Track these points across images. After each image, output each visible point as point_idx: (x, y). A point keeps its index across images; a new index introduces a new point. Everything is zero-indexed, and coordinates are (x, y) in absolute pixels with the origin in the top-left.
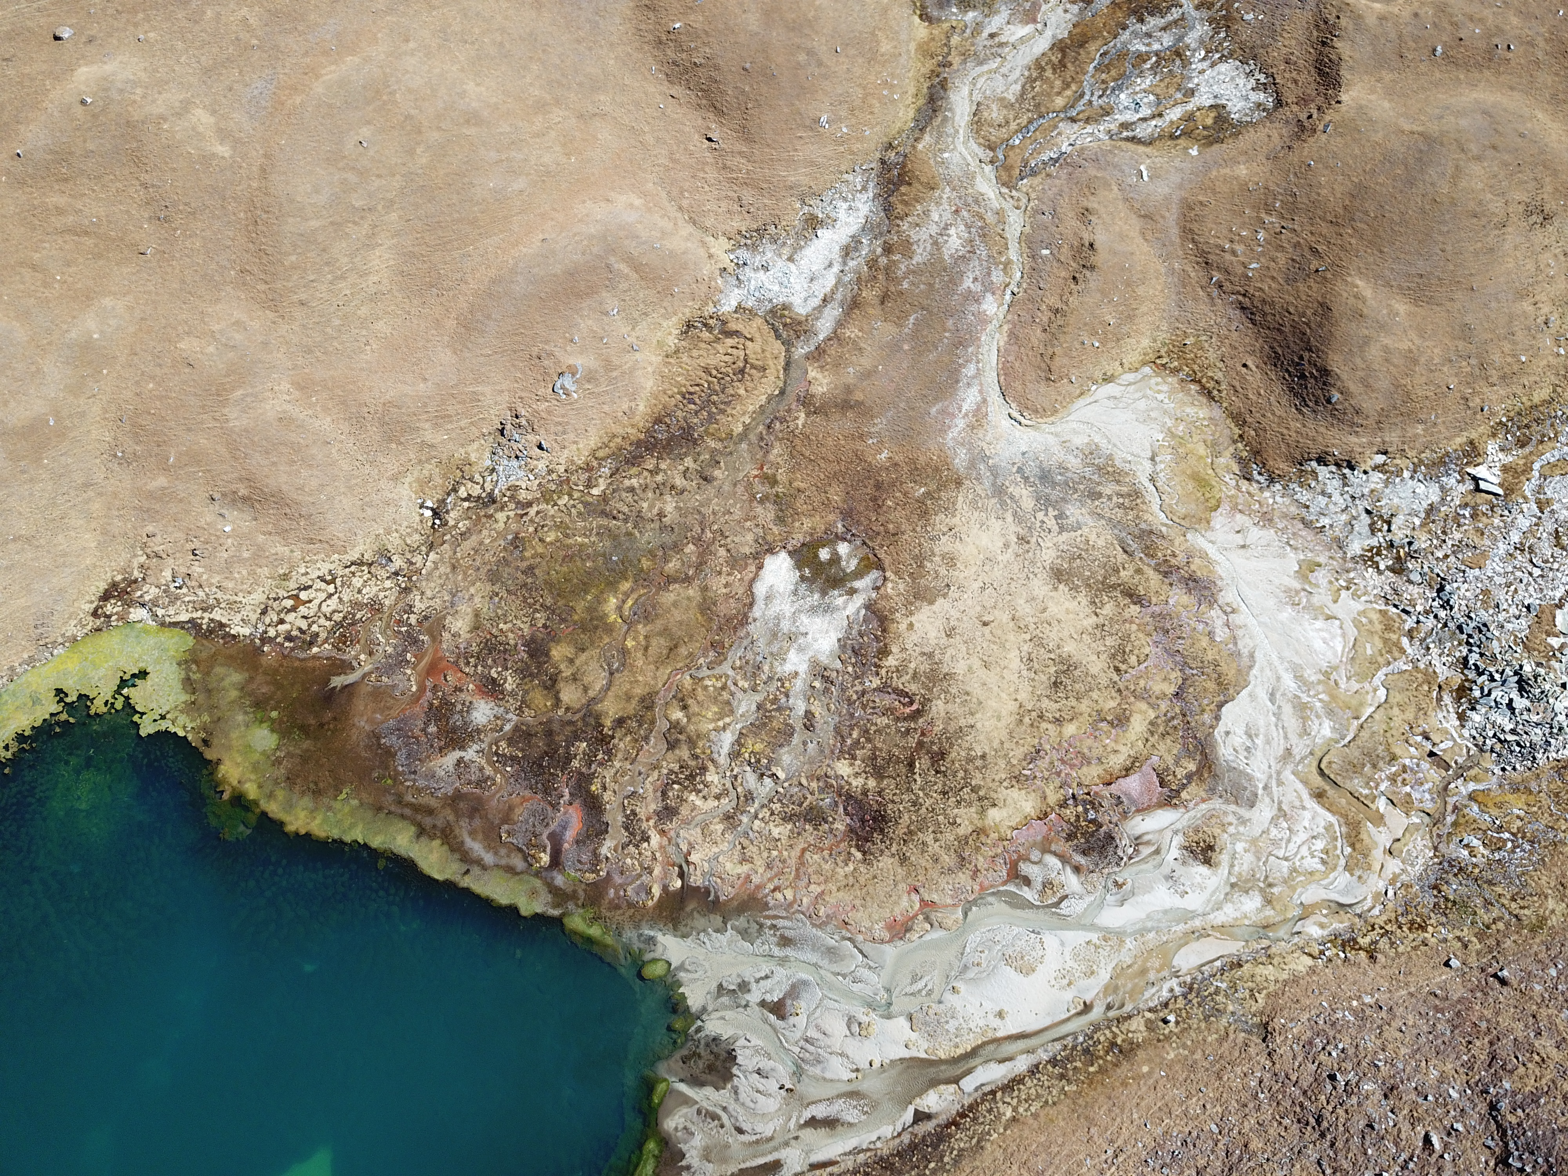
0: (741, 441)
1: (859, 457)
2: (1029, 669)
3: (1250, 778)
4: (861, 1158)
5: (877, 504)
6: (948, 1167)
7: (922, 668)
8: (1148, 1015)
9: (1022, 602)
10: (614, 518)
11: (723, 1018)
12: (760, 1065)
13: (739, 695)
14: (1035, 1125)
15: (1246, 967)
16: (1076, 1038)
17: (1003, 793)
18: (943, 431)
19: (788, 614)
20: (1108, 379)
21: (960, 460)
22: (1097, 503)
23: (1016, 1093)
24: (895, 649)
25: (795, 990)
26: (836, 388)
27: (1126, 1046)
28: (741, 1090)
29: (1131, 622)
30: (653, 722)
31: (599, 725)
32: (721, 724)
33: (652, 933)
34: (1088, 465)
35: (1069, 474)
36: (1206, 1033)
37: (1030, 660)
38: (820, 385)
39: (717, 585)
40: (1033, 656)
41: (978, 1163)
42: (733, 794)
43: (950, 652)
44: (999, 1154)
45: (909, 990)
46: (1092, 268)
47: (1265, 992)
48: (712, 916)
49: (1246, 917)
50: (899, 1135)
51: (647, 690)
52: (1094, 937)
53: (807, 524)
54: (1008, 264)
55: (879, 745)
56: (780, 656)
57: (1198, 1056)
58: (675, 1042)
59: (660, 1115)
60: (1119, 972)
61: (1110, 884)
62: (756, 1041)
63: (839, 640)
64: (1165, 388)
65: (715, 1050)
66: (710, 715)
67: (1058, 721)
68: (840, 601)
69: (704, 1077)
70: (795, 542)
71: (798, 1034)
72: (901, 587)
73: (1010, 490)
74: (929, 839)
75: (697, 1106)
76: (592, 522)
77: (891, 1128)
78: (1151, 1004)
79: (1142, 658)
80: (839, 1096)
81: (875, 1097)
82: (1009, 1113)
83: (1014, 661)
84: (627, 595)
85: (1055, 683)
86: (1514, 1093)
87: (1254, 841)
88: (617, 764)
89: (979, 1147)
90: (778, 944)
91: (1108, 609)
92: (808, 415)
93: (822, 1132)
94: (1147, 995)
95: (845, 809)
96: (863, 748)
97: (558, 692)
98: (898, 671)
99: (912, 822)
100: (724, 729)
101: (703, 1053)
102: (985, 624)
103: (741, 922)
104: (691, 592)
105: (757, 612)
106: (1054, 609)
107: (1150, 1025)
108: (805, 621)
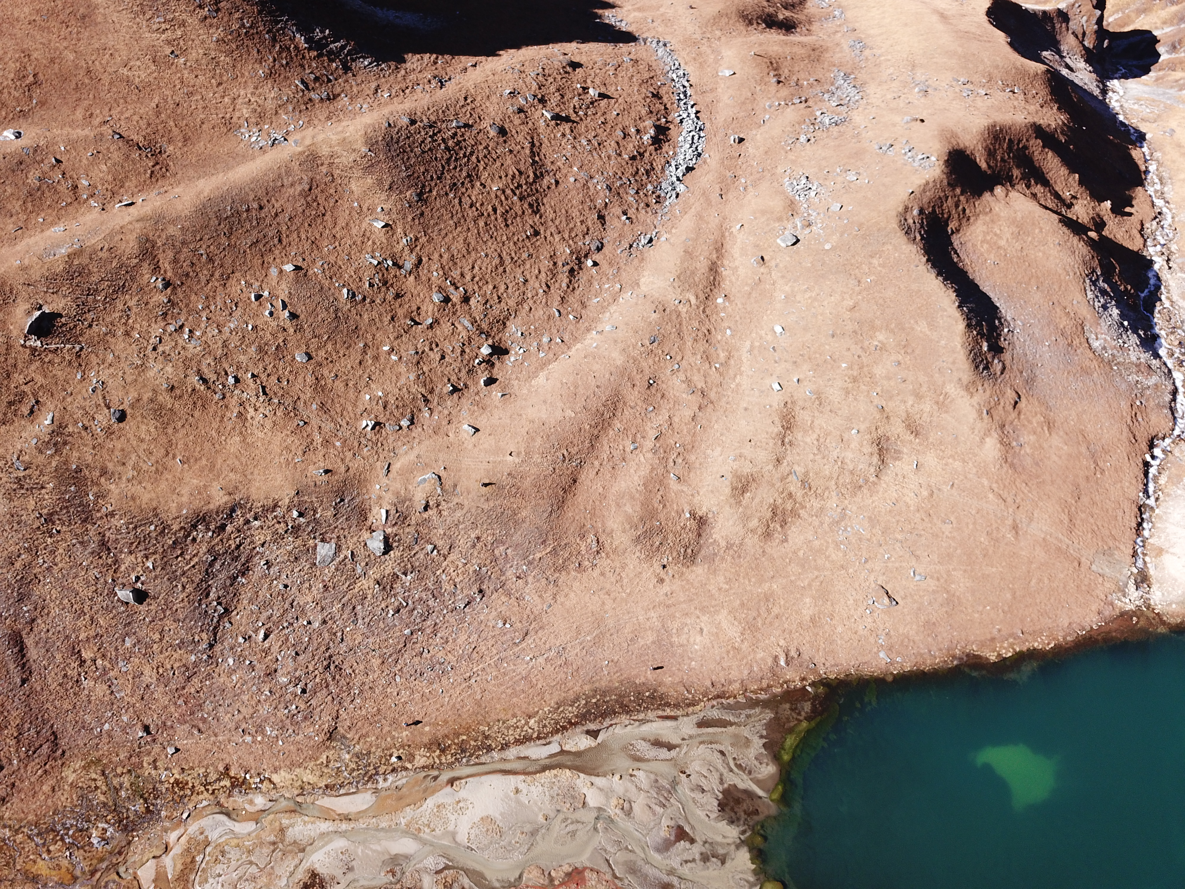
4: (641, 716)
6: (584, 697)
8: (409, 766)
11: (724, 837)
12: (701, 795)
14: (516, 711)
15: (322, 785)
16: (467, 761)
23: (523, 734)
25: (665, 846)
27: (434, 748)
28: (717, 782)
36: (374, 743)
41: (563, 695)
44: (547, 697)
45: (580, 826)
47: (318, 762)
49: (305, 822)
50: (611, 725)
52: (426, 834)
57: (386, 729)
58: (762, 827)
59: (778, 776)
60: (418, 802)
61: (398, 875)
62: (702, 814)
65: (733, 814)
69: (744, 796)
71: (669, 811)
75: (751, 777)
77: (616, 731)
78: (404, 773)
80: (648, 760)
81: (623, 754)
82: (532, 722)
89: (559, 705)
93: (664, 739)
94: (404, 781)
101: (742, 814)
107: (411, 758)
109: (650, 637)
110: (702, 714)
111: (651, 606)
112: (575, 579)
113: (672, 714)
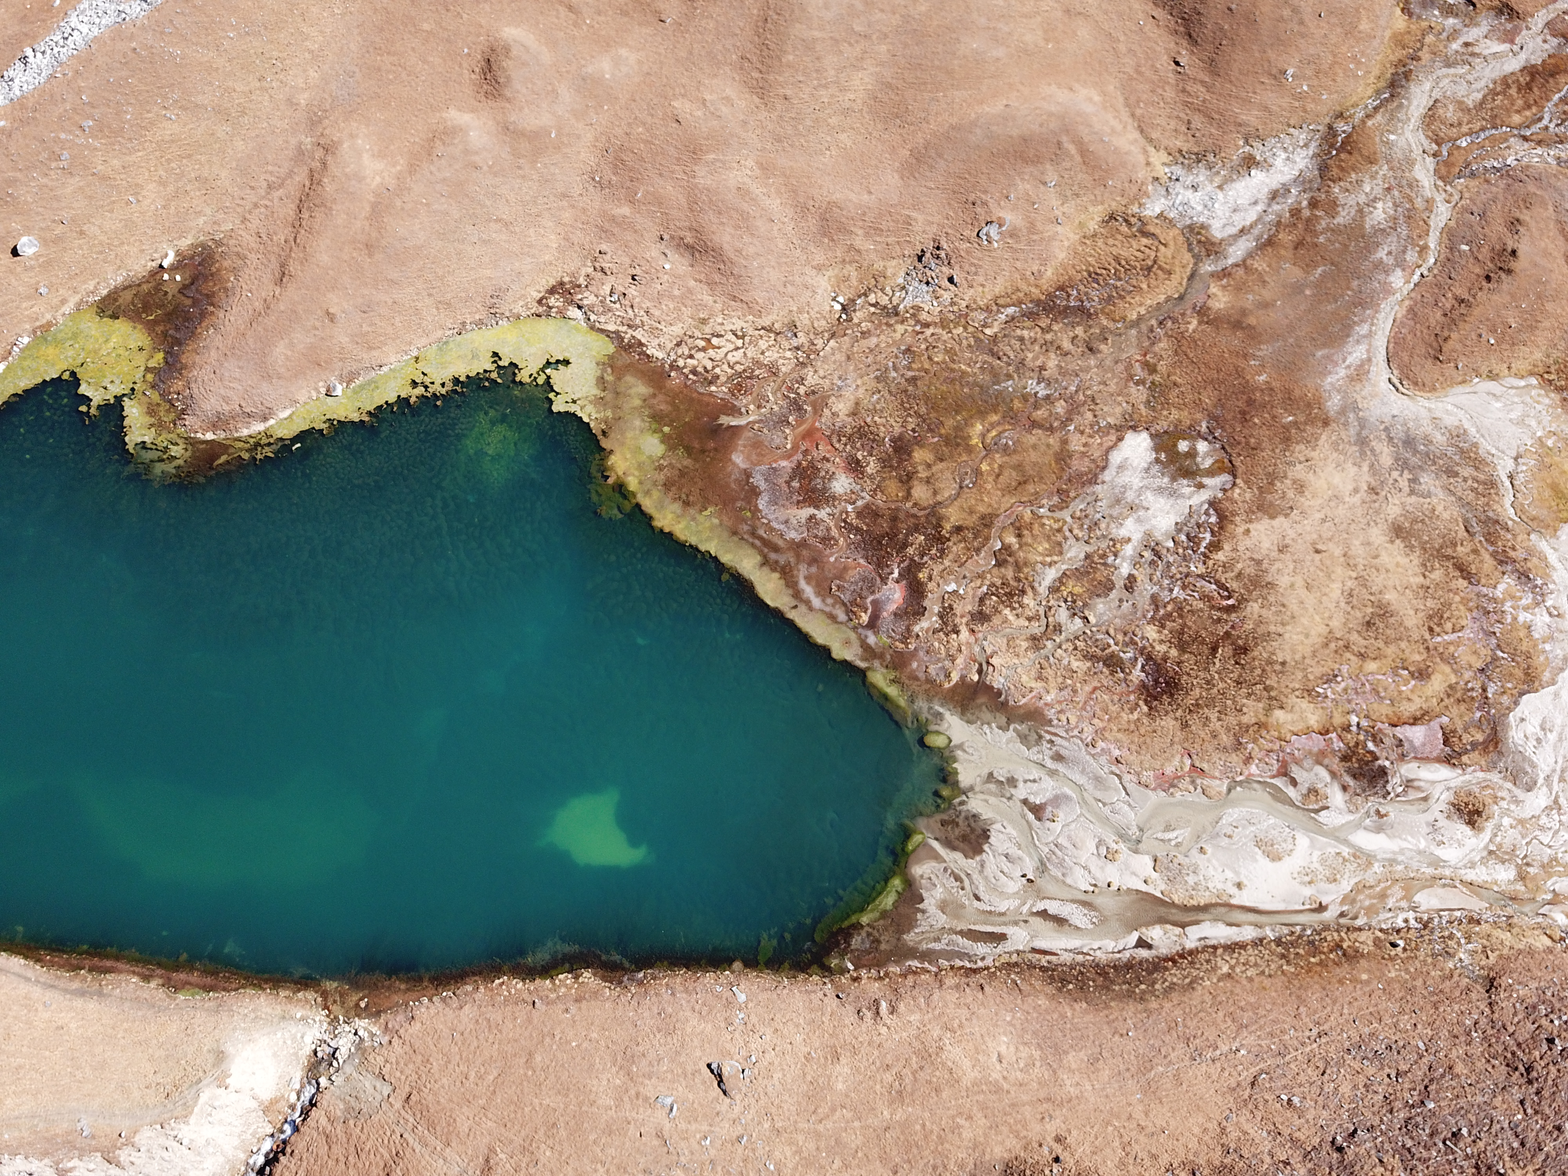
0: (1132, 327)
1: (1239, 373)
2: (1348, 603)
3: (1534, 766)
4: (1080, 958)
5: (1244, 417)
6: (1157, 993)
7: (1248, 571)
8: (1379, 934)
9: (1357, 543)
10: (999, 358)
11: (986, 801)
12: (1010, 851)
13: (1071, 541)
14: (1248, 986)
15: (1484, 926)
16: (1304, 930)
17: (1292, 700)
18: (1325, 373)
19: (1135, 487)
20: (1492, 376)
21: (1334, 403)
22: (1452, 480)
23: (1236, 955)
24: (1227, 547)
26: (1233, 307)
27: (1350, 951)
28: (987, 864)
29: (1456, 594)
30: (987, 539)
31: (938, 526)
32: (1048, 559)
33: (941, 710)
34: (1452, 445)
35: (1432, 448)
36: (1431, 967)
37: (1351, 595)
38: (1219, 301)
39: (1076, 443)
40: (1355, 593)
41: (1185, 999)
42: (1044, 621)
43: (1278, 565)
44: (1208, 999)
45: (1160, 835)
46: (1509, 272)
47: (1498, 952)
48: (998, 715)
49: (1496, 883)
50: (1119, 952)
51: (990, 510)
52: (1346, 851)
53: (1175, 414)
54: (1424, 249)
55: (1190, 624)
56: (1118, 520)
57: (1419, 983)
58: (938, 806)
59: (910, 861)
60: (1360, 888)
61: (1372, 811)
62: (1010, 830)
63: (1177, 524)
64: (1547, 401)
65: (973, 824)
66: (1040, 549)
67: (1362, 656)
68: (1187, 490)
69: (957, 843)
70: (1158, 427)
71: (1051, 839)
72: (1248, 496)
73: (1373, 444)
74: (1214, 716)
75: (945, 865)
76: (977, 356)
77: (1113, 944)
78: (1384, 926)
79: (1458, 627)
80: (1073, 901)
81: (1106, 913)
82: (1225, 969)
83: (1335, 591)
84: (993, 426)
85: (1368, 623)
87: (1522, 822)
88: (947, 563)
89: (1191, 986)
90: (1052, 758)
91: (1437, 575)
92: (1200, 323)
93: (1050, 924)
94: (1381, 917)
95: (1143, 666)
96: (1174, 621)
97: (910, 488)
98: (1224, 566)
99: (1201, 697)
100: (1050, 565)
101: (961, 823)
102: (1318, 551)
103: (1022, 728)
104: (1051, 441)
105: (1107, 476)
106: (1385, 559)
107: (1377, 942)
108: (1149, 497)
109: (1073, 1059)
110: (998, 951)
111: (1075, 1102)
112: (1196, 1154)
113: (1037, 956)
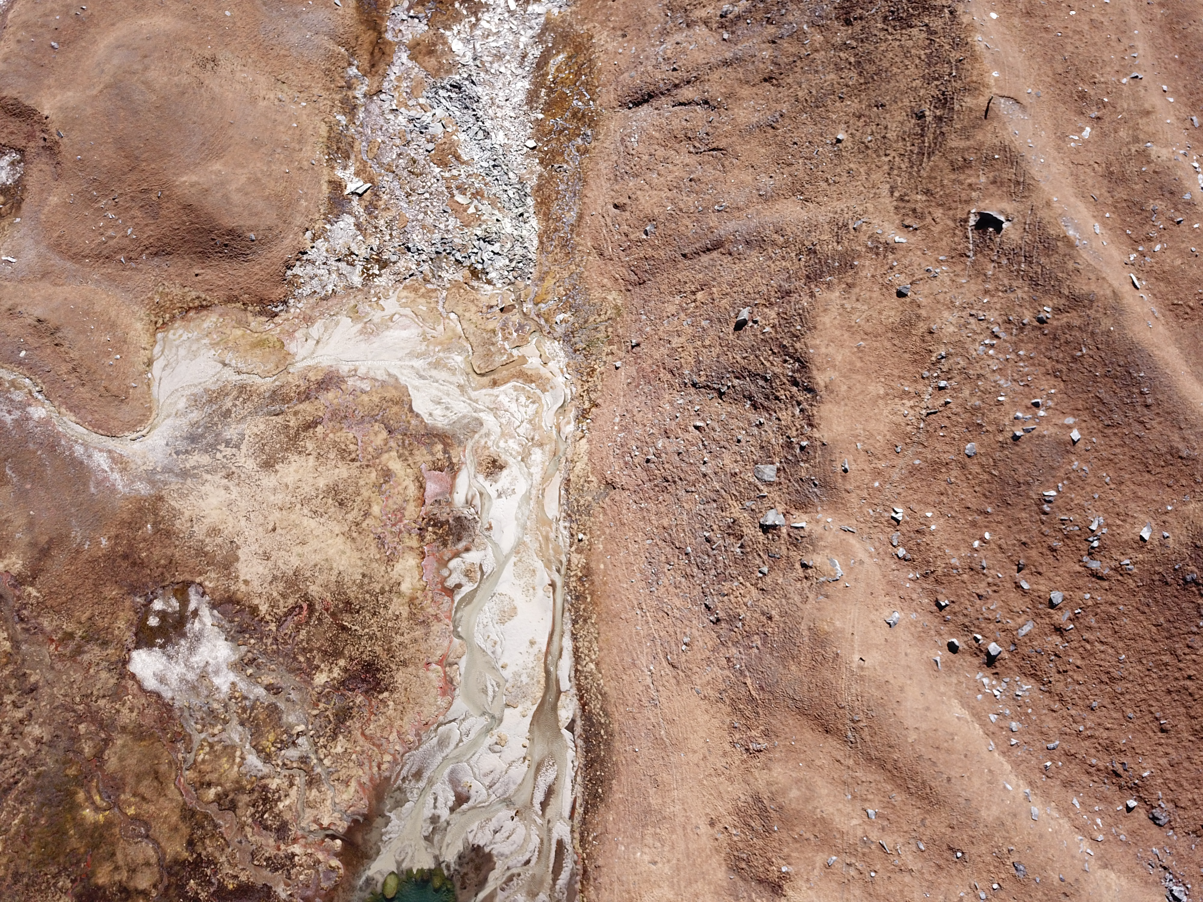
0: (18, 648)
1: (93, 561)
2: (322, 516)
4: (579, 779)
5: (138, 564)
6: (607, 722)
7: (281, 588)
8: (573, 549)
9: (272, 498)
10: (16, 783)
11: (448, 845)
12: (492, 829)
13: (224, 736)
14: (606, 651)
15: (571, 477)
16: (567, 601)
17: (394, 575)
18: (113, 490)
20: (149, 363)
21: (143, 489)
22: (233, 415)
23: (583, 656)
24: (256, 601)
26: (25, 553)
27: (584, 572)
29: (327, 435)
30: (206, 816)
31: (183, 864)
32: (238, 760)
34: (202, 408)
35: (202, 423)
36: (597, 520)
37: (315, 512)
38: (14, 564)
39: (126, 717)
40: (314, 509)
41: (613, 701)
42: (295, 772)
43: (280, 563)
44: (613, 684)
46: (57, 329)
47: (589, 474)
48: (374, 825)
50: (576, 746)
51: (177, 811)
52: (513, 559)
53: (121, 624)
54: (13, 384)
55: (318, 645)
56: (213, 690)
57: (607, 531)
61: (486, 533)
62: (475, 826)
63: (226, 639)
66: (226, 766)
67: (366, 515)
68: (197, 625)
70: (130, 640)
72: (213, 575)
73: (188, 466)
74: (399, 639)
76: (8, 805)
77: (570, 751)
78: (568, 544)
79: (354, 441)
80: (535, 779)
82: (592, 666)
83: (311, 524)
84: (89, 798)
85: (340, 504)
86: (692, 371)
87: (503, 435)
88: (223, 859)
89: (604, 695)
91: (310, 445)
92: (32, 584)
93: (552, 801)
94: (562, 544)
95: (349, 690)
96: (314, 657)
97: (136, 890)
98: (273, 607)
99: (382, 646)
100: (243, 758)
102: (274, 530)
103: (389, 803)
104: (119, 742)
105: (167, 694)
106: (290, 480)
107: (579, 551)
108: (197, 660)
109: (655, 801)
110: (570, 849)
111: (686, 806)
112: (723, 722)
113: (576, 815)
